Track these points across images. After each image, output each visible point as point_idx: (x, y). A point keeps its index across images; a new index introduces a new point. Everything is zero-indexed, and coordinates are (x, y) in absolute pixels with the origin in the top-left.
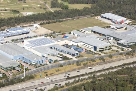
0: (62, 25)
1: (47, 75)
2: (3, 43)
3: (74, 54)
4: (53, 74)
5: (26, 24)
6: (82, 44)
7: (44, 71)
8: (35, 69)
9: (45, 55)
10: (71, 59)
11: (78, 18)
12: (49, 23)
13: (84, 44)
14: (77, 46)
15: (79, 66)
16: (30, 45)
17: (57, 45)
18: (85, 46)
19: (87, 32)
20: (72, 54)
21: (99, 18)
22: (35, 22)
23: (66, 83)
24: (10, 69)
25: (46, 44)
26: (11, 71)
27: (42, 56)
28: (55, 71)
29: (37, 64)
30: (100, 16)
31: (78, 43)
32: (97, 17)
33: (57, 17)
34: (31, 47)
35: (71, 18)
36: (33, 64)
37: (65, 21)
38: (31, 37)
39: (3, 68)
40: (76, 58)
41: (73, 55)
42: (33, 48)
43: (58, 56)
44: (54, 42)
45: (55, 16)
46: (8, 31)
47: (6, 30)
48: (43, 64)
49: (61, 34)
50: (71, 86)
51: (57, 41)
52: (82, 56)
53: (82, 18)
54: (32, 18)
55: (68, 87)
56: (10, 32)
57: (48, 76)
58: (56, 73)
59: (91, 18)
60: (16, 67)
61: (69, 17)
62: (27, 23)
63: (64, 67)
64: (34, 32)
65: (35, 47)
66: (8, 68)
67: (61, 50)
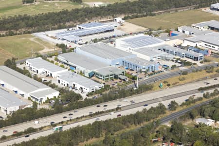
0: (158, 21)
1: (169, 85)
2: (82, 44)
3: (198, 58)
4: (177, 84)
5: (101, 18)
6: (203, 44)
7: (163, 81)
8: (147, 77)
9: (154, 59)
10: (195, 64)
11: (176, 11)
12: (137, 17)
13: (206, 45)
14: (196, 47)
15: (211, 74)
16: (128, 46)
17: (166, 45)
18: (208, 47)
19: (202, 28)
20: (195, 57)
21: (208, 10)
22: (113, 16)
23: (204, 94)
24: (111, 78)
25: (151, 44)
26: (113, 80)
27: (151, 60)
28: (178, 81)
29: (148, 70)
30: (208, 8)
31: (197, 43)
32: (205, 9)
33: (144, 9)
34: (131, 48)
35: (165, 10)
36: (143, 70)
37: (158, 14)
38: (118, 36)
39: (101, 76)
40: (201, 63)
41: (196, 59)
42: (133, 49)
43: (174, 61)
44: (162, 42)
45: (141, 7)
46: (81, 27)
47: (77, 26)
48: (156, 71)
49: (164, 32)
50: (212, 98)
51: (165, 40)
52: (209, 61)
53: (182, 10)
54: (109, 10)
55: (207, 100)
56: (86, 29)
57: (171, 86)
58: (181, 82)
59: (195, 10)
60: (120, 75)
61: (162, 9)
62: (103, 18)
63: (189, 75)
64: (119, 29)
65: (136, 48)
66: (108, 76)
67: (176, 52)
